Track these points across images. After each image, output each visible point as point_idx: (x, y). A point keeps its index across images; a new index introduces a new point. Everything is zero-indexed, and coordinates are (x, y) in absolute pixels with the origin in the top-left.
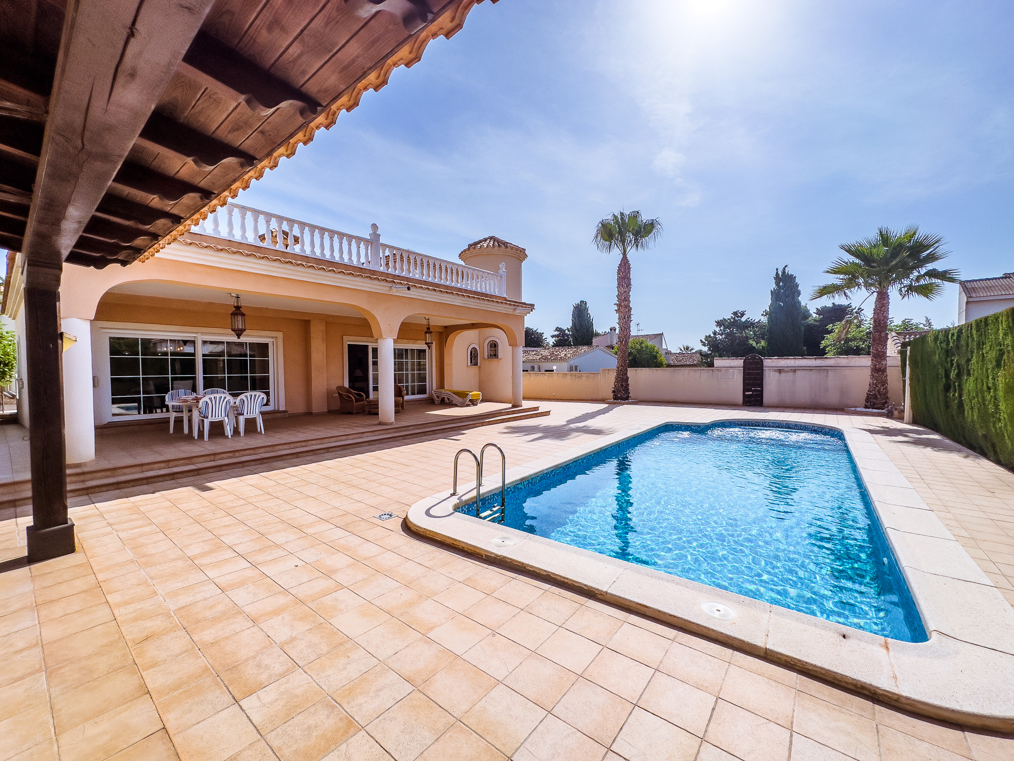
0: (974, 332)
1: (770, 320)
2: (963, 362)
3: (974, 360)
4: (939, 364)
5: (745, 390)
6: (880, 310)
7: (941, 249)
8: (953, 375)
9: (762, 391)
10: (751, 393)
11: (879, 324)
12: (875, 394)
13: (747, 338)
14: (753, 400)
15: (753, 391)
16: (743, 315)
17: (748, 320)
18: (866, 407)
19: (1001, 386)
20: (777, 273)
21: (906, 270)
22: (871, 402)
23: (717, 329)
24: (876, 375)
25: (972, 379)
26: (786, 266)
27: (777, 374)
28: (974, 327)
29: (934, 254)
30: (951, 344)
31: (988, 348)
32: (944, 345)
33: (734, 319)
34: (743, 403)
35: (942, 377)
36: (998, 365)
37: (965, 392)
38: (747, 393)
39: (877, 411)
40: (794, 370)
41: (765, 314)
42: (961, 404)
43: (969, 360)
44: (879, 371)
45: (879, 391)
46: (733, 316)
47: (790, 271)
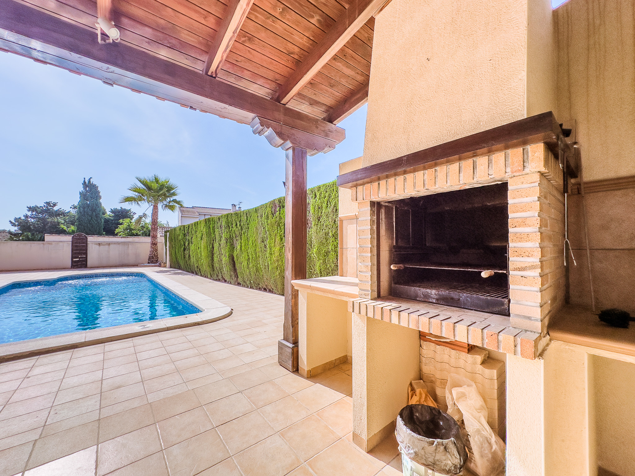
0: (194, 227)
1: (79, 212)
2: (190, 239)
3: (194, 238)
4: (181, 240)
5: (73, 258)
6: (155, 214)
7: (178, 191)
8: (187, 244)
9: (86, 257)
10: (78, 259)
11: (154, 221)
12: (152, 256)
13: (59, 223)
14: (79, 264)
15: (80, 258)
16: (55, 205)
17: (60, 210)
18: (149, 263)
19: (202, 247)
20: (84, 181)
21: (166, 196)
22: (151, 260)
23: (29, 214)
24: (153, 246)
25: (193, 245)
26: (91, 178)
27: (97, 246)
28: (194, 225)
29: (175, 193)
30: (186, 232)
31: (198, 233)
32: (183, 232)
33: (47, 207)
34: (72, 267)
35: (183, 245)
36: (201, 239)
37: (191, 251)
38: (74, 260)
39: (154, 264)
40: (109, 244)
41: (73, 207)
42: (189, 256)
43: (192, 238)
44: (154, 244)
45: (154, 254)
46: (46, 205)
47: (94, 181)
